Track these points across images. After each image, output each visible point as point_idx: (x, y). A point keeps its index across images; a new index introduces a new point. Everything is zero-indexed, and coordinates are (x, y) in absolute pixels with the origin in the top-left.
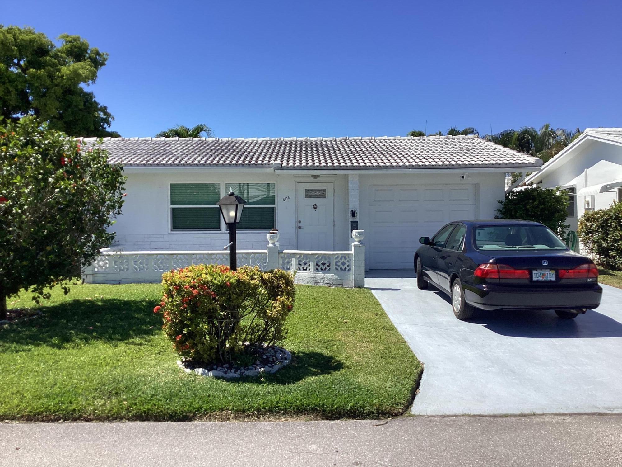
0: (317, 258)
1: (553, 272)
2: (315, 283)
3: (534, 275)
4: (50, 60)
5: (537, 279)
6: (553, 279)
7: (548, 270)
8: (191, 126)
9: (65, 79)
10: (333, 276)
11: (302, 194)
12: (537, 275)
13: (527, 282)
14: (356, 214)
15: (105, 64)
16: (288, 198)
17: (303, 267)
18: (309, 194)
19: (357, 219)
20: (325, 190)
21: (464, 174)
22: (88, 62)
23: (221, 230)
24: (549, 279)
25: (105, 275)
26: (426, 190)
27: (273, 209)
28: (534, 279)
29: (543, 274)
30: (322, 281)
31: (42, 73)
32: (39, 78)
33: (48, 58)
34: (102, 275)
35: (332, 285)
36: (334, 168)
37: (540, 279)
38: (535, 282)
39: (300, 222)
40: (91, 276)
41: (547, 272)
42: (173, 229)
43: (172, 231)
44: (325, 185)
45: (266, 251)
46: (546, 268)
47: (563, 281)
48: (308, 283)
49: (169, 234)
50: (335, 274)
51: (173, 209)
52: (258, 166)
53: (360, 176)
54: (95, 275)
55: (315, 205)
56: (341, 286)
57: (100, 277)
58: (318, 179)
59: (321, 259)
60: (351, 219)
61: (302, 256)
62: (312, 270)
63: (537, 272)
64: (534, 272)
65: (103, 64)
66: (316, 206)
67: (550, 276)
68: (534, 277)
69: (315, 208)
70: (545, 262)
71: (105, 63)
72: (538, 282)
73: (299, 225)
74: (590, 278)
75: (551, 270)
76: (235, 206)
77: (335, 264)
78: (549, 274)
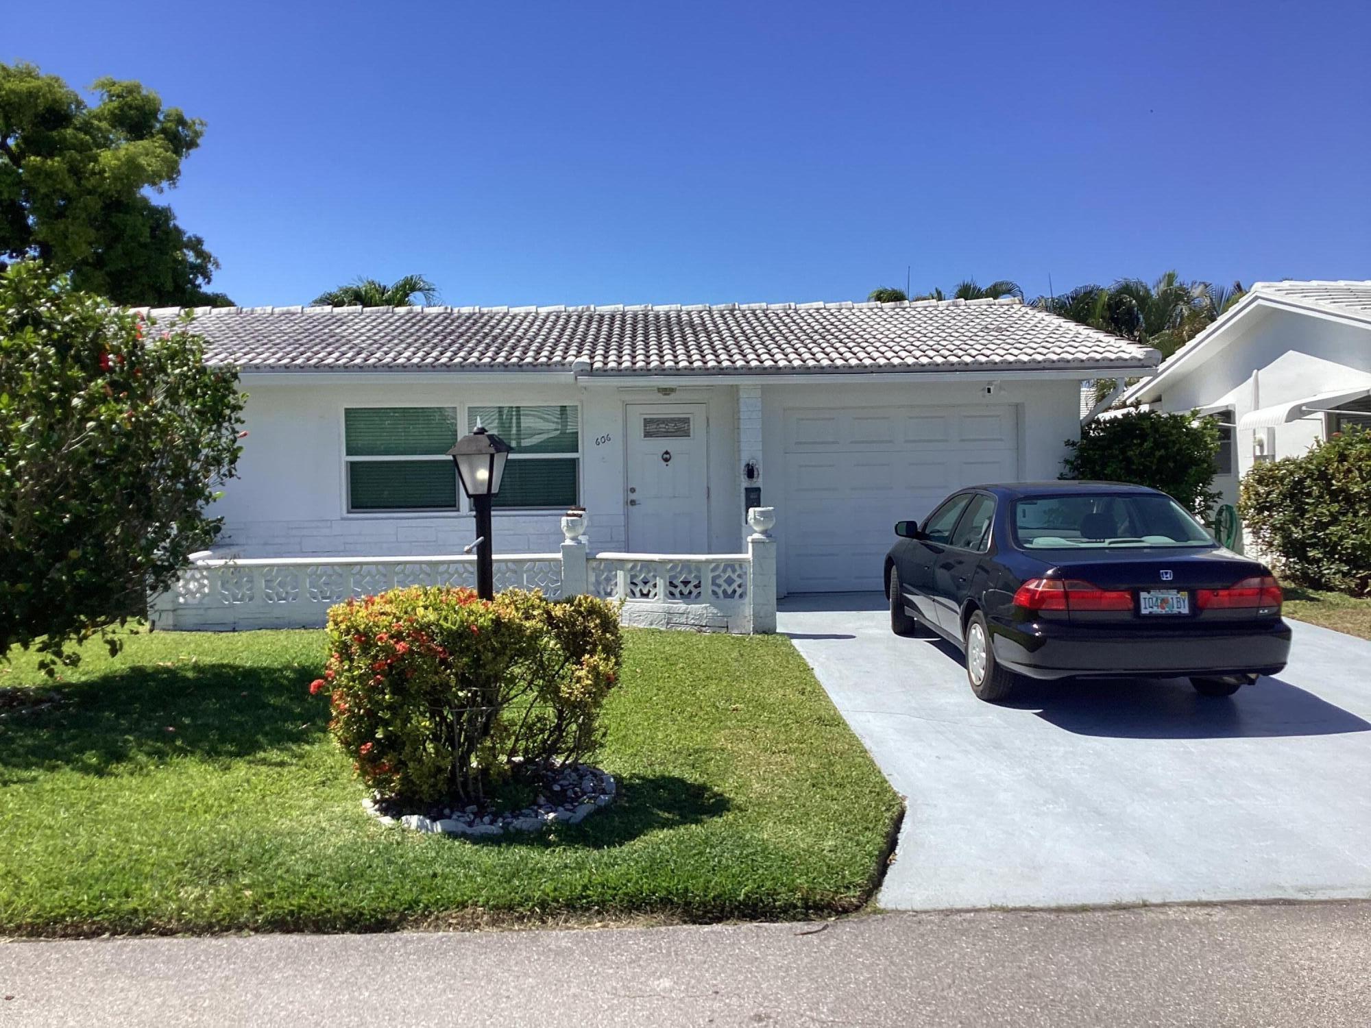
0: (672, 569)
1: (1184, 595)
2: (668, 623)
3: (1142, 601)
4: (76, 137)
5: (1150, 610)
6: (1185, 610)
7: (1175, 592)
8: (390, 280)
9: (108, 178)
10: (706, 608)
11: (637, 429)
12: (1150, 603)
13: (1127, 617)
14: (755, 473)
15: (197, 145)
16: (606, 439)
17: (641, 590)
18: (654, 428)
19: (758, 482)
20: (686, 421)
21: (990, 383)
22: (159, 140)
23: (458, 510)
24: (1176, 611)
25: (202, 612)
26: (911, 418)
27: (574, 462)
28: (1144, 612)
29: (1163, 600)
30: (683, 620)
31: (56, 164)
32: (49, 175)
33: (69, 131)
34: (194, 612)
35: (704, 629)
36: (706, 372)
37: (1157, 610)
38: (1145, 616)
39: (633, 490)
40: (171, 613)
41: (1172, 595)
42: (353, 507)
43: (349, 512)
44: (687, 408)
45: (559, 556)
46: (1168, 586)
47: (1206, 615)
48: (651, 624)
49: (343, 519)
50: (712, 604)
51: (352, 464)
52: (539, 367)
53: (765, 389)
54: (179, 612)
55: (667, 453)
56: (725, 630)
57: (190, 618)
58: (673, 396)
59: (680, 572)
60: (745, 483)
61: (639, 564)
62: (661, 595)
63: (1149, 596)
64: (1143, 595)
65: (192, 144)
66: (665, 456)
67: (1177, 603)
68: (1143, 606)
69: (666, 460)
70: (1166, 573)
71: (199, 141)
72: (1151, 616)
73: (632, 496)
74: (1265, 607)
75: (1179, 590)
76: (488, 458)
77: (710, 581)
78: (1175, 600)
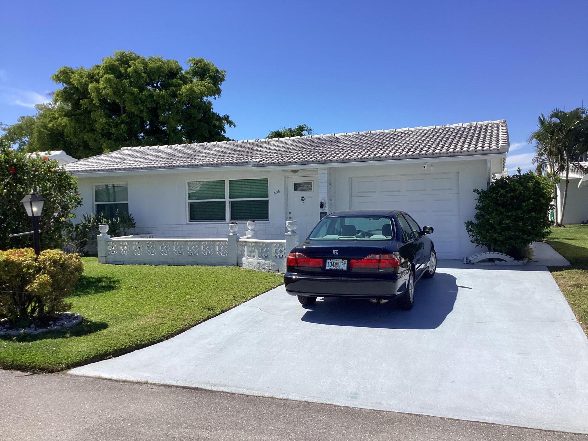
1: (345, 261)
2: (259, 268)
3: (327, 264)
5: (330, 267)
6: (345, 268)
7: (341, 260)
10: (271, 262)
11: (291, 187)
12: (331, 264)
13: (319, 270)
14: (324, 206)
15: (224, 80)
16: (278, 192)
18: (297, 186)
19: (326, 209)
20: (311, 184)
21: (426, 163)
22: (208, 79)
23: (226, 221)
24: (341, 268)
26: (408, 180)
27: (267, 201)
28: (327, 268)
29: (336, 263)
30: (264, 267)
35: (270, 271)
37: (333, 268)
38: (328, 270)
39: (290, 213)
41: (340, 261)
42: (191, 220)
43: (189, 221)
44: (312, 178)
45: (227, 239)
46: (337, 257)
47: (354, 270)
49: (187, 224)
50: (273, 261)
55: (303, 197)
56: (277, 272)
60: (321, 210)
62: (256, 256)
63: (330, 261)
64: (328, 261)
66: (302, 198)
67: (342, 265)
68: (327, 266)
69: (303, 200)
70: (336, 252)
72: (330, 270)
73: (290, 215)
74: (381, 269)
75: (343, 259)
77: (274, 251)
78: (341, 263)
